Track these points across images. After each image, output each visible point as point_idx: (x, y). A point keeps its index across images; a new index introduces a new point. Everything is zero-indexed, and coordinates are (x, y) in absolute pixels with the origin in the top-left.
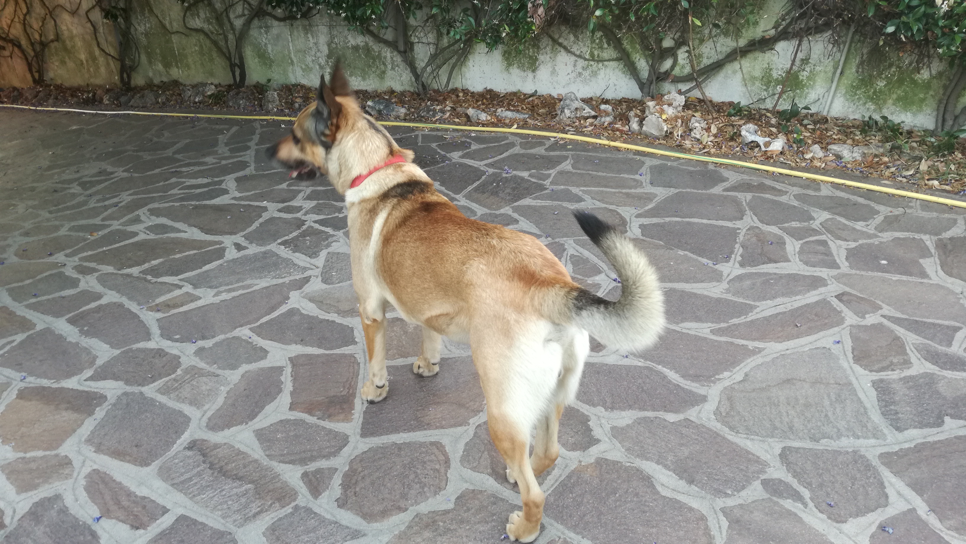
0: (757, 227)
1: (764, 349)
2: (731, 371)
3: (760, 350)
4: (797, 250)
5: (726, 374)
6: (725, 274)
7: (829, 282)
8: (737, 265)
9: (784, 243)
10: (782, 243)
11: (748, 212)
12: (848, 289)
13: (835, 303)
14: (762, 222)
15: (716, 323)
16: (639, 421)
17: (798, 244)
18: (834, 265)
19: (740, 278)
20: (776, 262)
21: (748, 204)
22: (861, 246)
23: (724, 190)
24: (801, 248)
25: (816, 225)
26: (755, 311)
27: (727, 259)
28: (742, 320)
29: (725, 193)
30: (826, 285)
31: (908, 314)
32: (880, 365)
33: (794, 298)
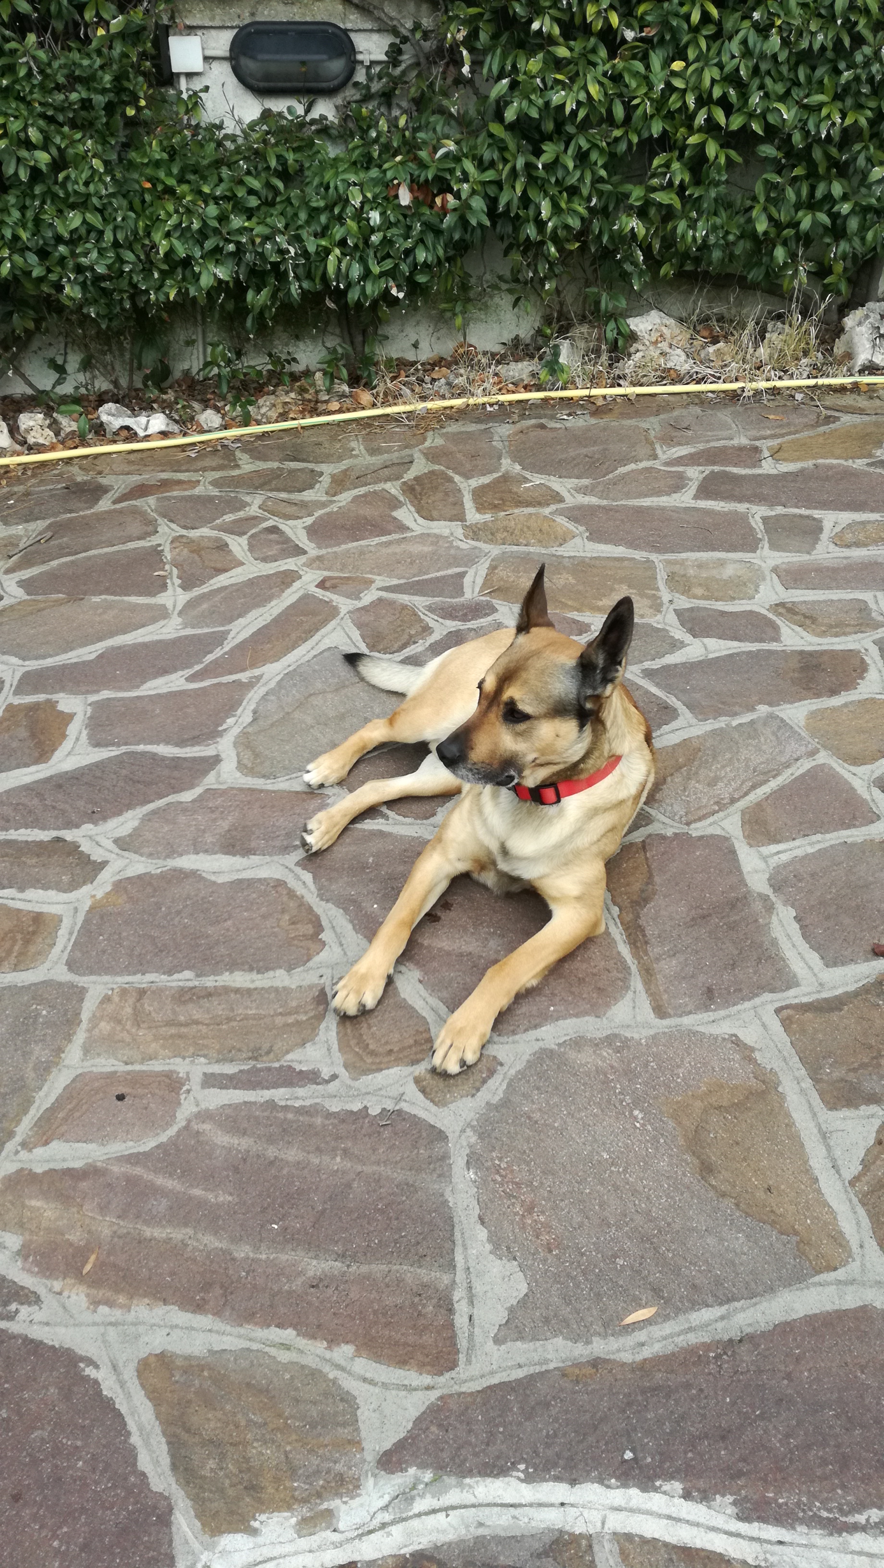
0: (182, 536)
1: (261, 676)
2: (234, 716)
3: (258, 678)
4: (246, 548)
5: (230, 721)
6: (169, 605)
7: (301, 573)
8: (179, 590)
9: (227, 545)
10: (223, 547)
11: (160, 520)
12: (327, 574)
13: (320, 593)
14: (185, 527)
15: (187, 668)
16: (147, 818)
17: (244, 540)
18: (299, 551)
19: (190, 605)
20: (226, 570)
21: (156, 511)
22: (320, 518)
23: (114, 503)
24: (249, 544)
25: (254, 510)
26: (230, 637)
27: (164, 587)
28: (218, 653)
29: (118, 506)
30: (300, 577)
31: (403, 578)
32: (400, 643)
33: (269, 606)
